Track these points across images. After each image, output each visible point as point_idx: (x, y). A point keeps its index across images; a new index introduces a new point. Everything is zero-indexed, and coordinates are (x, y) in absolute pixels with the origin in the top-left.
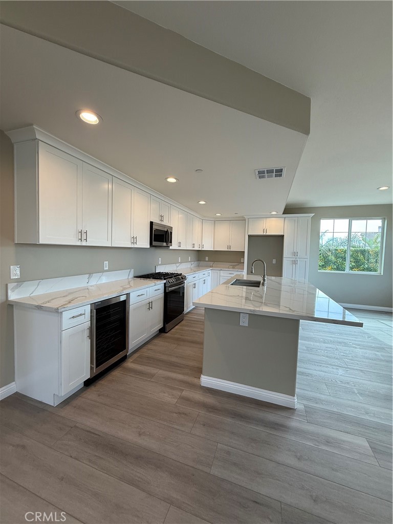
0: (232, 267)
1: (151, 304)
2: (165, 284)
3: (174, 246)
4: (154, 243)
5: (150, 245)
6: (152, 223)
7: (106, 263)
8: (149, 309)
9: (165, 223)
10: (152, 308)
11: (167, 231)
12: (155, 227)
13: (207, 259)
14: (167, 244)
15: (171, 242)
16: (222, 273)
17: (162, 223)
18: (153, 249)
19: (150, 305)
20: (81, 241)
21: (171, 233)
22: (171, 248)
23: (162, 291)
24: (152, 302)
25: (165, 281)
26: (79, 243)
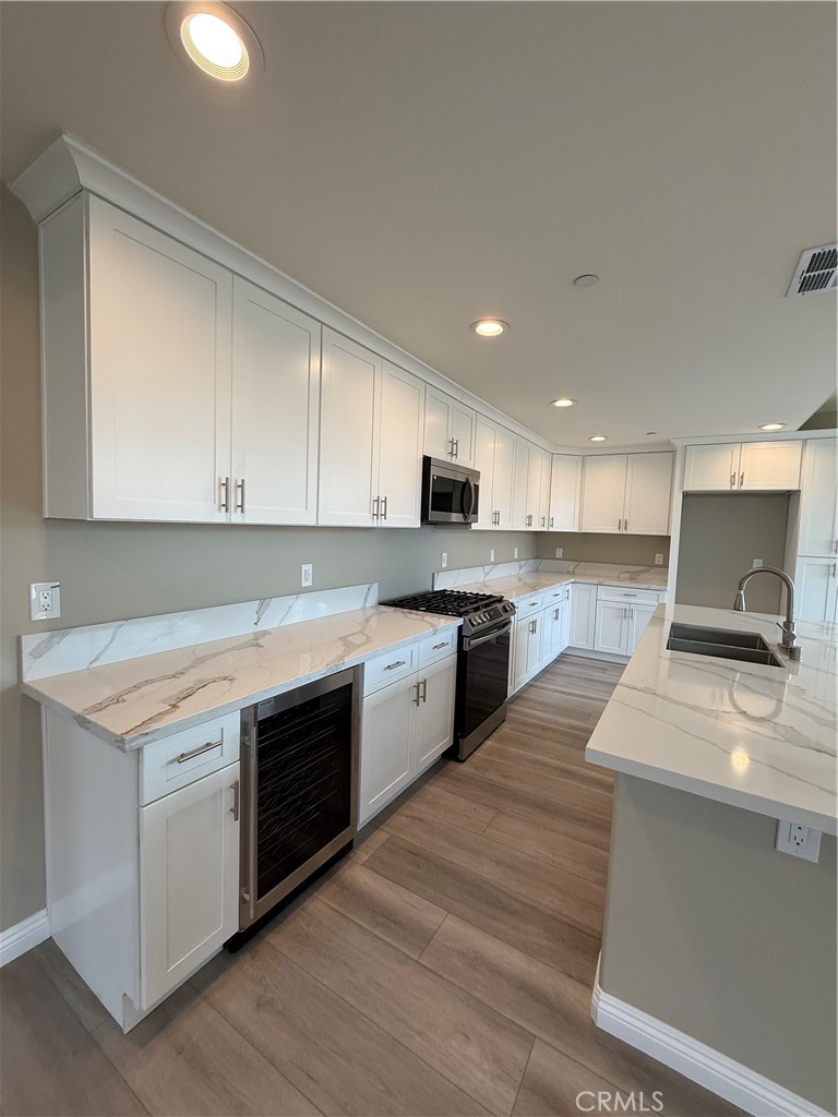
0: (627, 575)
1: (422, 686)
2: (460, 628)
3: (483, 522)
4: (433, 515)
5: (422, 521)
6: (427, 461)
7: (307, 568)
8: (417, 701)
9: (463, 460)
10: (424, 697)
11: (466, 484)
12: (434, 472)
13: (559, 553)
14: (465, 517)
15: (476, 512)
16: (603, 593)
17: (454, 461)
18: (429, 529)
19: (419, 692)
20: (227, 510)
21: (477, 487)
22: (474, 526)
23: (452, 648)
24: (424, 683)
25: (460, 621)
26: (220, 518)
